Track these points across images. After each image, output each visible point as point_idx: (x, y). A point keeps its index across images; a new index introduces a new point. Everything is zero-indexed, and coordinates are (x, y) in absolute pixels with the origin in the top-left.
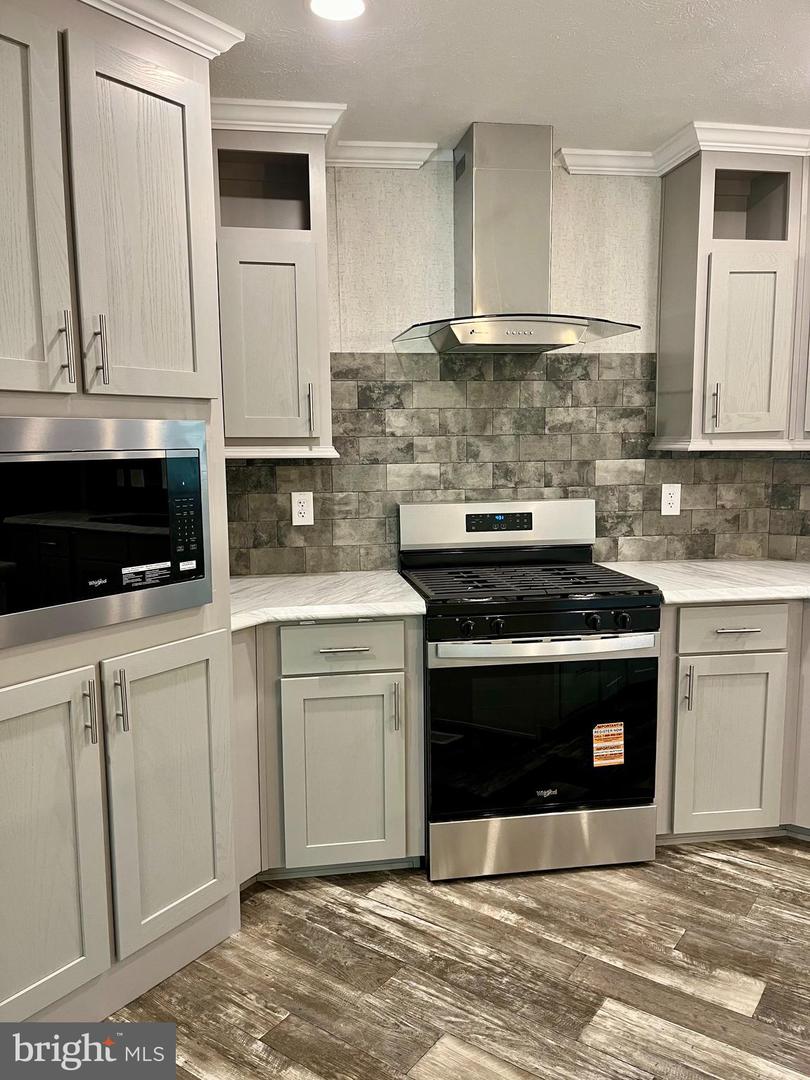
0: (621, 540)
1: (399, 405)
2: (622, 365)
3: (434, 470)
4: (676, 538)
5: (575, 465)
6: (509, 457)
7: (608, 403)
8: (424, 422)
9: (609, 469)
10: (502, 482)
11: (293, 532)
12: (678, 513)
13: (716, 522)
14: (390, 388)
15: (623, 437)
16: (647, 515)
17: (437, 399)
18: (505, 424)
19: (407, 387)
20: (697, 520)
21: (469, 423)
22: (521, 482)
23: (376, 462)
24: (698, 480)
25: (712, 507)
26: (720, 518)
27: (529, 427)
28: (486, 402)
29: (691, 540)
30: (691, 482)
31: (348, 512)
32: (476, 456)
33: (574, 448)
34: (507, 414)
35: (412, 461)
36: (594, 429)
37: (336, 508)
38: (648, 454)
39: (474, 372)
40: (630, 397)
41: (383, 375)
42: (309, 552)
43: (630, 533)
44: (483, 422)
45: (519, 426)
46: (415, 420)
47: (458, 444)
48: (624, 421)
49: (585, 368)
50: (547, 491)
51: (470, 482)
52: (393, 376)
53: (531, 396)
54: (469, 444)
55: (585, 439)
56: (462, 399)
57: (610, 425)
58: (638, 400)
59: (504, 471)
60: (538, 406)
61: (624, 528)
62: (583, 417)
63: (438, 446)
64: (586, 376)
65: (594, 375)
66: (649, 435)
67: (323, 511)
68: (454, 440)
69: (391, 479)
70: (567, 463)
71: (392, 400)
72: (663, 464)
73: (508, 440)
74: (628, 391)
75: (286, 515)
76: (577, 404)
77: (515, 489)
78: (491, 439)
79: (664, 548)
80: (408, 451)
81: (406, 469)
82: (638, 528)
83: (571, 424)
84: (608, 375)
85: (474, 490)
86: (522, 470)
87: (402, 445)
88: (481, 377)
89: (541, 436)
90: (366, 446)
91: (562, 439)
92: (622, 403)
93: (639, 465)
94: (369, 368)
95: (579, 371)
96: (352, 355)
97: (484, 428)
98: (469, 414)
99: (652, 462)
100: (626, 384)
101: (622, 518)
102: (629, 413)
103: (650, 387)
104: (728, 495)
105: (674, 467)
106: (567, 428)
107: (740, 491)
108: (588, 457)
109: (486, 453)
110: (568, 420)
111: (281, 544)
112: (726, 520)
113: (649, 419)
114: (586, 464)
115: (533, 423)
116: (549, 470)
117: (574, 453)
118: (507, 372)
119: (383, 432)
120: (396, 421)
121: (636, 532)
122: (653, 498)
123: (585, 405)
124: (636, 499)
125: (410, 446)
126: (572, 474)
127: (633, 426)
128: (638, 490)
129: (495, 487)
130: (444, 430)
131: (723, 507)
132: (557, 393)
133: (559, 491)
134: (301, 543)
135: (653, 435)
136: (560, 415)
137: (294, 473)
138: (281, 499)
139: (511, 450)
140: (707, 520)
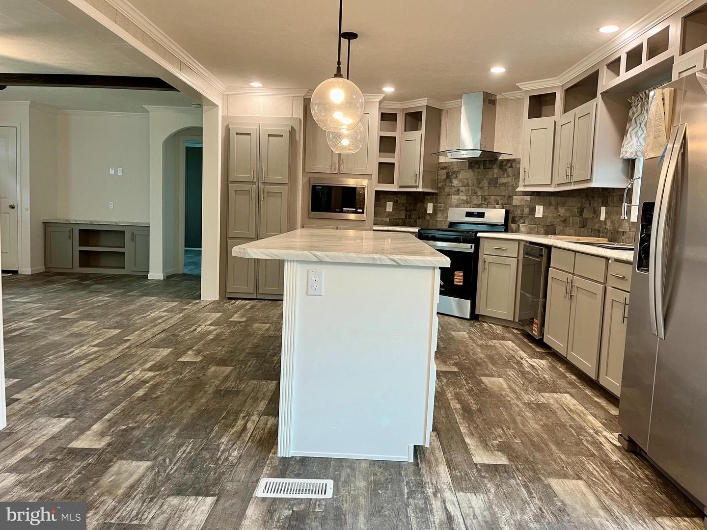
0: (521, 225)
1: (456, 177)
3: (464, 198)
4: (541, 226)
5: (506, 197)
6: (486, 194)
7: (518, 175)
8: (463, 182)
9: (517, 199)
10: (483, 202)
11: (427, 216)
12: (542, 217)
13: (557, 221)
14: (454, 172)
16: (531, 216)
17: (467, 175)
18: (485, 183)
19: (459, 172)
20: (549, 220)
21: (475, 183)
22: (489, 202)
23: (449, 195)
24: (550, 205)
25: (555, 215)
26: (558, 220)
27: (493, 184)
28: (480, 176)
29: (547, 227)
30: (547, 206)
31: (441, 210)
32: (476, 193)
33: (507, 191)
34: (486, 180)
35: (458, 195)
36: (513, 185)
37: (438, 208)
38: (531, 194)
39: (477, 166)
41: (453, 168)
42: (431, 221)
43: (524, 223)
44: (479, 182)
45: (489, 184)
46: (460, 182)
47: (472, 189)
49: (511, 164)
50: (497, 206)
51: (474, 202)
52: (456, 169)
53: (494, 174)
54: (475, 190)
55: (510, 188)
56: (474, 175)
59: (484, 199)
60: (496, 177)
61: (522, 221)
62: (510, 180)
63: (466, 190)
64: (511, 166)
65: (514, 165)
67: (435, 209)
68: (470, 188)
69: (453, 200)
70: (504, 196)
71: (455, 176)
72: (537, 198)
73: (486, 188)
75: (426, 210)
76: (508, 176)
77: (487, 205)
78: (481, 188)
79: (536, 230)
80: (458, 192)
81: (457, 197)
82: (527, 221)
83: (506, 183)
84: (518, 166)
85: (475, 205)
86: (490, 198)
87: (456, 190)
88: (479, 168)
89: (496, 187)
90: (447, 190)
91: (502, 188)
93: (529, 198)
94: (449, 166)
95: (509, 165)
96: (445, 162)
97: (479, 184)
98: (475, 180)
99: (533, 197)
101: (522, 217)
104: (562, 211)
105: (541, 199)
106: (504, 184)
107: (567, 210)
108: (511, 195)
109: (479, 193)
111: (424, 219)
112: (561, 221)
114: (510, 197)
116: (498, 199)
117: (506, 193)
118: (487, 166)
119: (452, 186)
120: (455, 182)
121: (526, 223)
122: (533, 211)
123: (511, 177)
124: (526, 210)
125: (459, 190)
126: (505, 200)
128: (528, 207)
129: (481, 204)
130: (468, 185)
131: (560, 215)
132: (502, 173)
133: (501, 206)
134: (429, 219)
136: (502, 180)
137: (429, 197)
138: (425, 205)
139: (487, 192)
140: (553, 220)
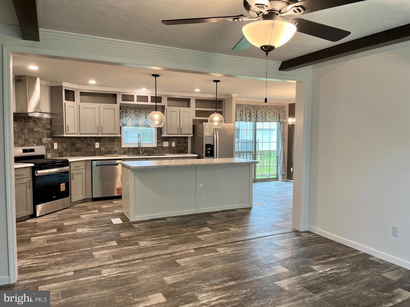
0: (48, 154)
2: (46, 120)
4: (57, 153)
5: (39, 139)
6: (27, 137)
7: (44, 127)
9: (45, 140)
10: (26, 143)
12: (57, 148)
15: (47, 134)
16: (52, 149)
18: (26, 131)
20: (60, 150)
22: (29, 143)
24: (60, 142)
25: (62, 147)
28: (22, 126)
29: (59, 154)
30: (58, 143)
32: (21, 137)
33: (39, 136)
34: (26, 129)
36: (42, 132)
38: (51, 137)
40: (48, 126)
43: (49, 153)
45: (29, 131)
48: (47, 131)
49: (40, 120)
50: (34, 144)
53: (31, 125)
54: (19, 135)
55: (40, 134)
56: (18, 126)
57: (45, 131)
58: (49, 127)
59: (26, 140)
60: (32, 127)
62: (40, 130)
64: (40, 122)
65: (41, 122)
66: (51, 133)
72: (54, 139)
73: (27, 134)
74: (47, 125)
76: (39, 127)
78: (24, 134)
79: (55, 155)
82: (50, 151)
84: (44, 122)
86: (30, 140)
88: (21, 121)
89: (33, 133)
91: (37, 134)
92: (47, 127)
93: (50, 139)
95: (39, 121)
97: (22, 131)
98: (19, 129)
99: (52, 139)
100: (47, 124)
101: (48, 150)
102: (48, 129)
103: (51, 124)
104: (64, 145)
105: (56, 140)
106: (37, 132)
107: (66, 144)
109: (23, 137)
110: (37, 130)
112: (64, 150)
113: (51, 130)
114: (41, 139)
115: (31, 131)
116: (35, 140)
118: (26, 120)
122: (53, 146)
123: (40, 127)
124: (50, 146)
126: (38, 141)
127: (48, 132)
128: (50, 144)
129: (24, 144)
131: (64, 147)
132: (35, 125)
133: (37, 144)
135: (52, 133)
136: (36, 129)
140: (62, 150)
